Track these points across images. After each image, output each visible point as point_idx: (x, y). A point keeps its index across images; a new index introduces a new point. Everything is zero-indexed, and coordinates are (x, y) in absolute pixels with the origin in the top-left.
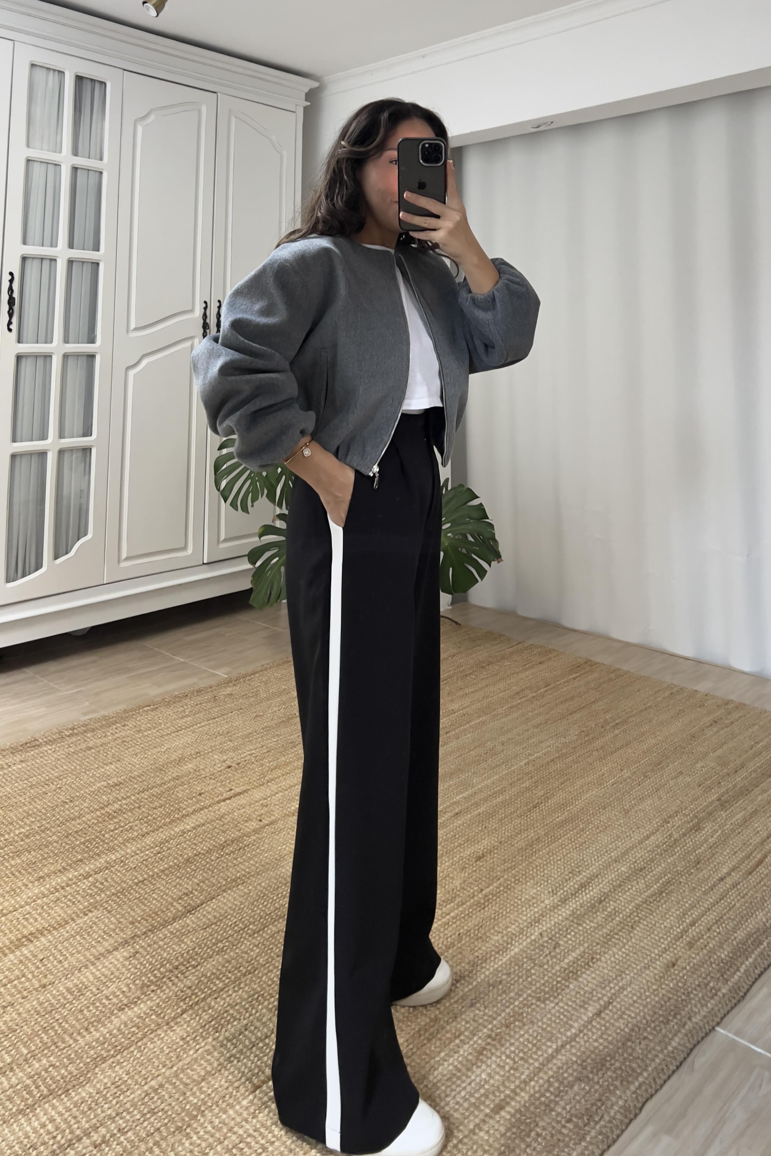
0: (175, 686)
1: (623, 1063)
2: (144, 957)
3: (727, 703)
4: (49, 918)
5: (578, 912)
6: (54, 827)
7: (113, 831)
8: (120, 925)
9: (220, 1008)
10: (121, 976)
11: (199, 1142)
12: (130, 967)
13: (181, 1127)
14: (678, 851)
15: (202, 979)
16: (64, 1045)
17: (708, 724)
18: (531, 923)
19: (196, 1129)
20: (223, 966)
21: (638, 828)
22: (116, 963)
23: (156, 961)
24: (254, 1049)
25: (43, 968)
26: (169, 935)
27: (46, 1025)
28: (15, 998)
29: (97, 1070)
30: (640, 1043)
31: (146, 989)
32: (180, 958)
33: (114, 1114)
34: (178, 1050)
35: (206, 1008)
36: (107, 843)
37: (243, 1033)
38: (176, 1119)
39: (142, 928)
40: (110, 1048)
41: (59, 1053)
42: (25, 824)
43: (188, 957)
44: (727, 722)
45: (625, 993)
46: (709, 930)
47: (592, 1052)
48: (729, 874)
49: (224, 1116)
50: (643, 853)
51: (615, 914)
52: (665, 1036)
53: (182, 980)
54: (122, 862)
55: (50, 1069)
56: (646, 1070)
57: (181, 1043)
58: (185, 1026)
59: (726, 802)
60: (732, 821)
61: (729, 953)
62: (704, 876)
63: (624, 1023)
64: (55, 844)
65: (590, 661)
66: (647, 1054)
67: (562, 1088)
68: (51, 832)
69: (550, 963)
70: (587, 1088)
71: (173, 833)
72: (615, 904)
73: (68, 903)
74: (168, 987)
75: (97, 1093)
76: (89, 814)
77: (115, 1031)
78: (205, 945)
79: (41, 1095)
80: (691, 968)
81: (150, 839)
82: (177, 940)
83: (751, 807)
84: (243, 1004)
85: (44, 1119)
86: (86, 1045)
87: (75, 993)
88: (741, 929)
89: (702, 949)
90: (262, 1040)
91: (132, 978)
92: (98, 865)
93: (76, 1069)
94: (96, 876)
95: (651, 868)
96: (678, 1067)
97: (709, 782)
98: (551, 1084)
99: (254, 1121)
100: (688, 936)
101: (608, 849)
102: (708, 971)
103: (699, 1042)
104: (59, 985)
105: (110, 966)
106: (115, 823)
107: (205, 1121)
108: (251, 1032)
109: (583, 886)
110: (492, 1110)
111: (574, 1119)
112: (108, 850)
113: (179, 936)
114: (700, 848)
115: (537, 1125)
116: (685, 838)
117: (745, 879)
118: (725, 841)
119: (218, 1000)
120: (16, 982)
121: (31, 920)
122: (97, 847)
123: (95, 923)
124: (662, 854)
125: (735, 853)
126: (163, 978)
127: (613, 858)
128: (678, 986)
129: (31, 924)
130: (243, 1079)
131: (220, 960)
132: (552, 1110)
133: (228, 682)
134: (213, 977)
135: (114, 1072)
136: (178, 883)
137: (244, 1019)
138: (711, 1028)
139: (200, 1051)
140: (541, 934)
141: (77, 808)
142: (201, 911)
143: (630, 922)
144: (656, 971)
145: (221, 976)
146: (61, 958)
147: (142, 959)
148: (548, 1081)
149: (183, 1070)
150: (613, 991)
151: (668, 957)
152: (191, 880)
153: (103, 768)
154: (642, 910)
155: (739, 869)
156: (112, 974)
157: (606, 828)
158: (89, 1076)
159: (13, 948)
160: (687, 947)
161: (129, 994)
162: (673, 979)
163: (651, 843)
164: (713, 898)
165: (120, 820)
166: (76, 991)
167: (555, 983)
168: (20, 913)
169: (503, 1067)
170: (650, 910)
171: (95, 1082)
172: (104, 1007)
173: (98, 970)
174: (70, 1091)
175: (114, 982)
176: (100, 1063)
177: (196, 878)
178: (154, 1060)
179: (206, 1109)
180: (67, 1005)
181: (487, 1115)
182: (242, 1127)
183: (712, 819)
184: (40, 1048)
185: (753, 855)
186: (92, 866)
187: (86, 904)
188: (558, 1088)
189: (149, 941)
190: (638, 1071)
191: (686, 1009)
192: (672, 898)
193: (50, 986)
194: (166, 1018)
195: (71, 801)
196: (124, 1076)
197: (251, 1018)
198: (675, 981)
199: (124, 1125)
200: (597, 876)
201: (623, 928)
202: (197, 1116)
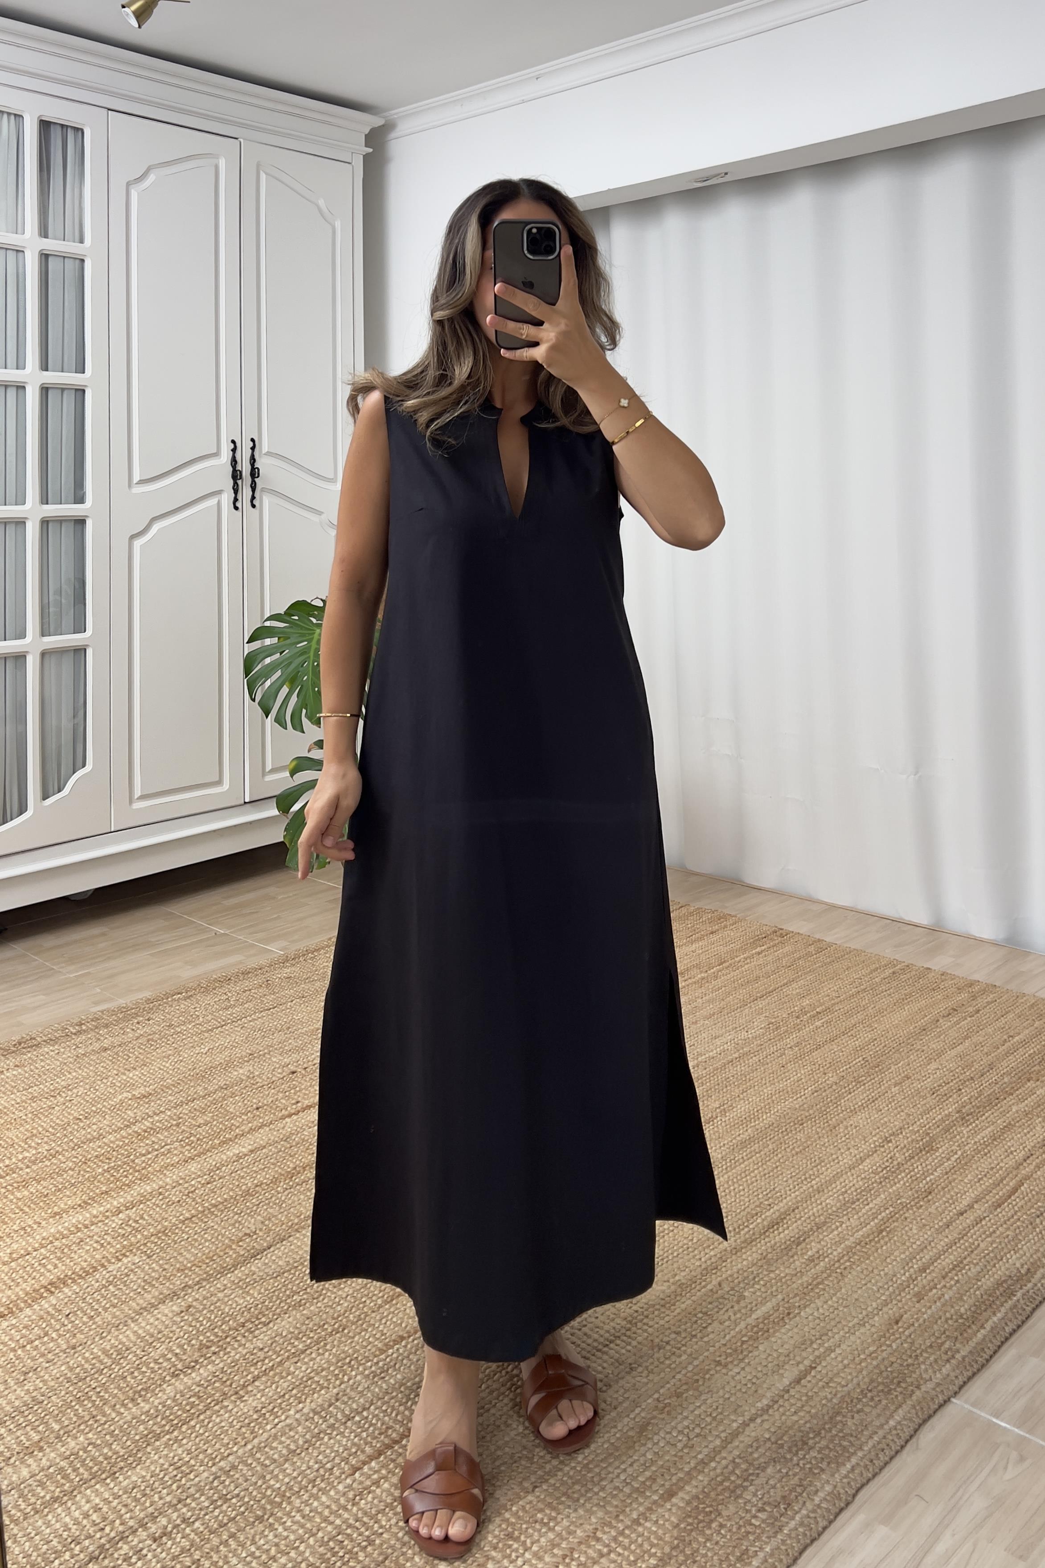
0: (214, 966)
1: (832, 1441)
2: (200, 1312)
3: (971, 984)
4: (72, 1264)
5: (770, 1256)
6: (67, 1151)
7: (144, 1155)
8: (164, 1273)
9: (302, 1374)
10: (171, 1335)
11: (285, 1534)
12: (182, 1324)
13: (263, 1516)
14: (903, 1178)
15: (277, 1339)
16: (104, 1419)
17: (945, 1013)
18: (706, 1269)
19: (282, 1518)
20: (303, 1324)
21: (849, 1149)
22: (164, 1319)
23: (215, 1317)
24: (349, 1424)
25: (70, 1325)
26: (229, 1285)
27: (80, 1394)
28: (36, 1362)
29: (149, 1449)
30: (853, 1417)
31: (205, 1351)
32: (245, 1313)
33: (175, 1502)
34: (252, 1425)
35: (284, 1374)
36: (139, 1171)
37: (333, 1404)
38: (255, 1506)
39: (193, 1276)
40: (164, 1422)
41: (99, 1429)
42: (30, 1147)
43: (256, 1312)
44: (971, 1009)
45: (833, 1355)
46: (944, 1278)
47: (790, 1428)
48: (971, 1207)
49: (316, 1504)
50: (855, 1181)
51: (819, 1258)
52: (886, 1407)
53: (252, 1340)
54: (160, 1194)
55: (90, 1448)
56: (861, 1449)
57: (255, 1417)
58: (259, 1396)
59: (968, 1115)
60: (976, 1140)
61: (971, 1306)
62: (937, 1209)
63: (831, 1393)
64: (71, 1172)
65: (782, 929)
66: (862, 1431)
67: (751, 1471)
68: (64, 1155)
69: (733, 1318)
70: (784, 1471)
71: (224, 1157)
72: (819, 1246)
73: (95, 1245)
74: (235, 1349)
75: (152, 1477)
76: (111, 1133)
77: (169, 1402)
78: (278, 1298)
79: (81, 1480)
80: (920, 1325)
81: (195, 1165)
82: (241, 1292)
83: (1002, 1120)
84: (332, 1369)
85: (86, 1507)
86: (133, 1419)
87: (114, 1356)
88: (987, 1276)
89: (935, 1302)
90: (358, 1413)
91: (186, 1337)
92: (129, 1198)
93: (122, 1448)
94: (127, 1212)
95: (867, 1199)
96: (902, 1447)
97: (945, 1088)
98: (737, 1465)
99: (355, 1509)
100: (916, 1285)
101: (807, 1176)
102: (942, 1329)
103: (930, 1417)
104: (92, 1346)
105: (156, 1323)
106: (147, 1145)
107: (292, 1509)
108: (345, 1403)
109: (774, 1224)
110: (662, 1497)
111: (767, 1508)
112: (140, 1179)
113: (243, 1286)
114: (932, 1174)
115: (720, 1514)
116: (912, 1160)
117: (991, 1213)
118: (966, 1163)
119: (299, 1364)
120: (37, 1343)
121: (49, 1267)
122: (126, 1176)
123: (132, 1270)
124: (881, 1182)
125: (980, 1180)
126: (226, 1337)
127: (815, 1187)
128: (904, 1348)
129: (49, 1271)
130: (337, 1460)
131: (298, 1316)
132: (740, 1496)
133: (285, 961)
134: (290, 1336)
135: (171, 1451)
136: (236, 1221)
137: (335, 1388)
138: (946, 1398)
139: (279, 1426)
140: (720, 1284)
141: (94, 1127)
142: (269, 1256)
143: (839, 1268)
144: (873, 1330)
145: (300, 1336)
146: (92, 1314)
147: (198, 1315)
148: (733, 1461)
149: (259, 1449)
150: (817, 1353)
151: (891, 1311)
152: (252, 1217)
153: (124, 1074)
154: (855, 1254)
155: (984, 1200)
156: (159, 1333)
157: (804, 1149)
158: (139, 1456)
159: (29, 1301)
160: (914, 1299)
161: (184, 1357)
162: (897, 1339)
163: (866, 1168)
164: (950, 1237)
165: (154, 1142)
166: (115, 1353)
167: (739, 1344)
168: (35, 1258)
169: (674, 1445)
170: (866, 1253)
171: (147, 1464)
172: (152, 1372)
173: (141, 1328)
174: (117, 1475)
175: (163, 1342)
176: (153, 1440)
177: (259, 1215)
178: (222, 1436)
179: (294, 1495)
180: (105, 1371)
181: (655, 1502)
182: (340, 1516)
183: (949, 1137)
184: (75, 1422)
185: (1005, 1182)
186: (122, 1200)
187: (118, 1246)
188: (746, 1470)
189: (204, 1293)
190: (851, 1450)
191: (914, 1376)
192: (895, 1238)
193: (80, 1348)
194: (234, 1386)
195: (86, 1118)
196: (184, 1455)
197: (343, 1386)
198: (898, 1341)
199: (190, 1514)
200: (793, 1211)
201: (829, 1276)
202: (281, 1503)
